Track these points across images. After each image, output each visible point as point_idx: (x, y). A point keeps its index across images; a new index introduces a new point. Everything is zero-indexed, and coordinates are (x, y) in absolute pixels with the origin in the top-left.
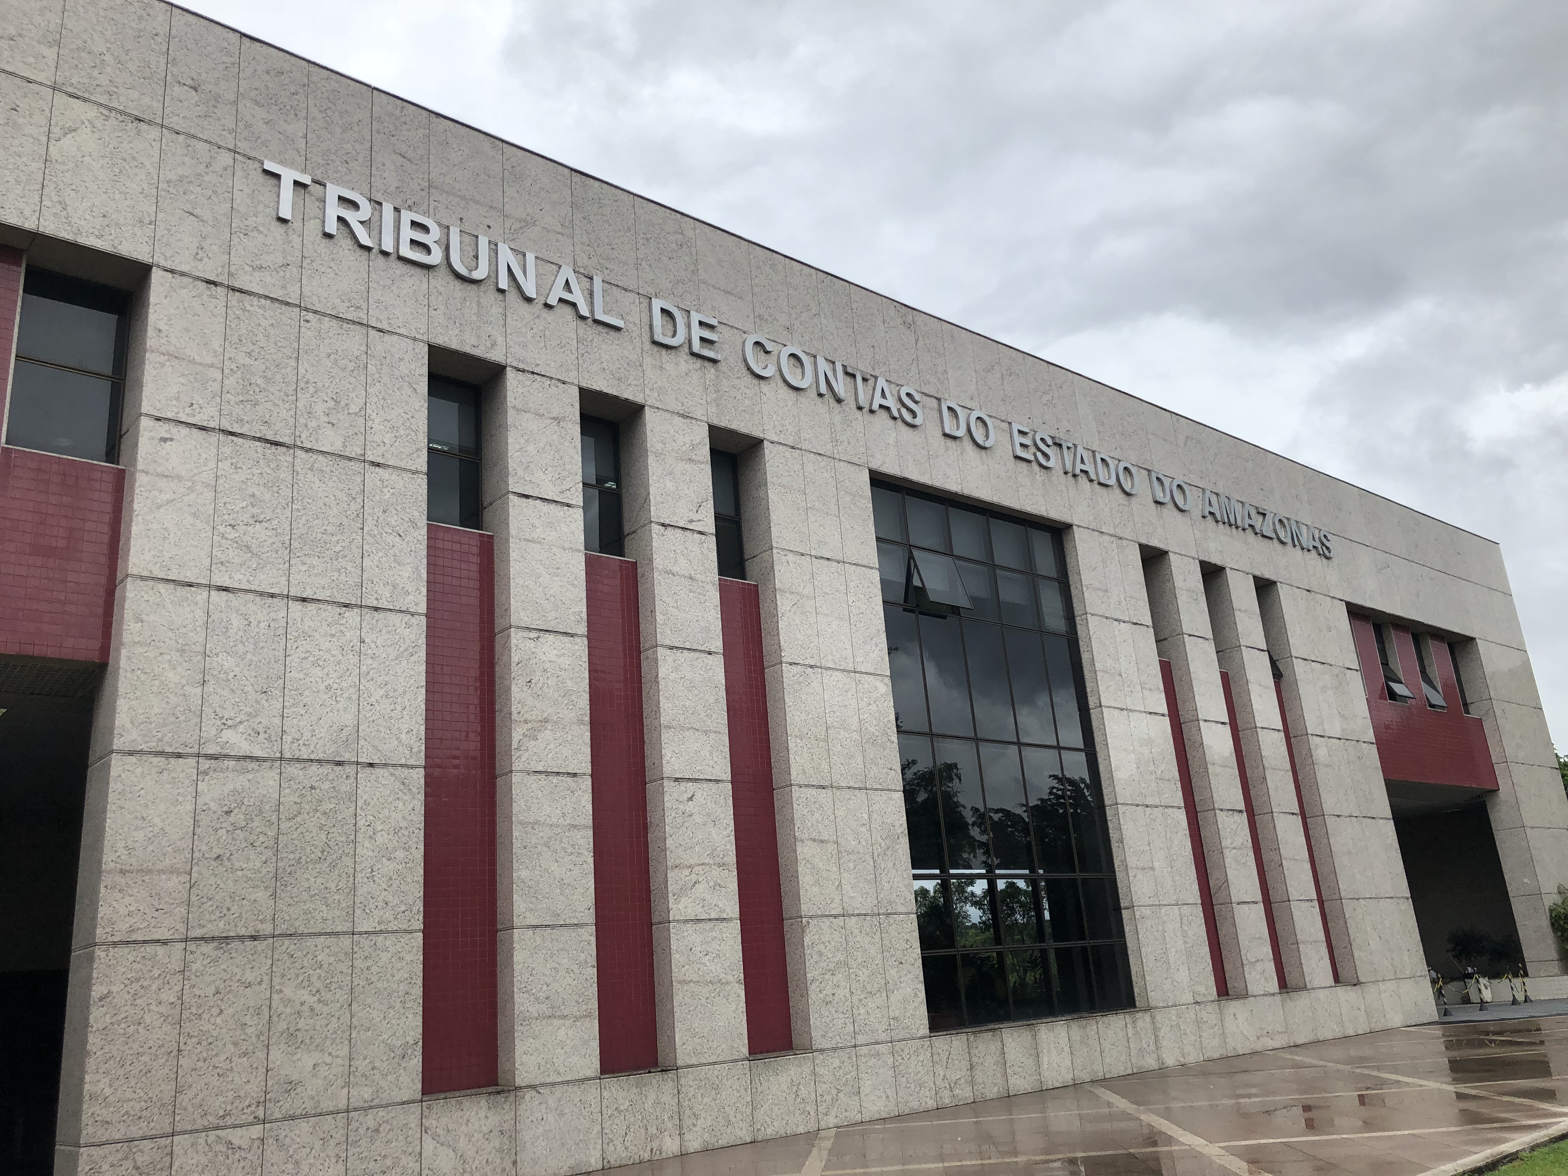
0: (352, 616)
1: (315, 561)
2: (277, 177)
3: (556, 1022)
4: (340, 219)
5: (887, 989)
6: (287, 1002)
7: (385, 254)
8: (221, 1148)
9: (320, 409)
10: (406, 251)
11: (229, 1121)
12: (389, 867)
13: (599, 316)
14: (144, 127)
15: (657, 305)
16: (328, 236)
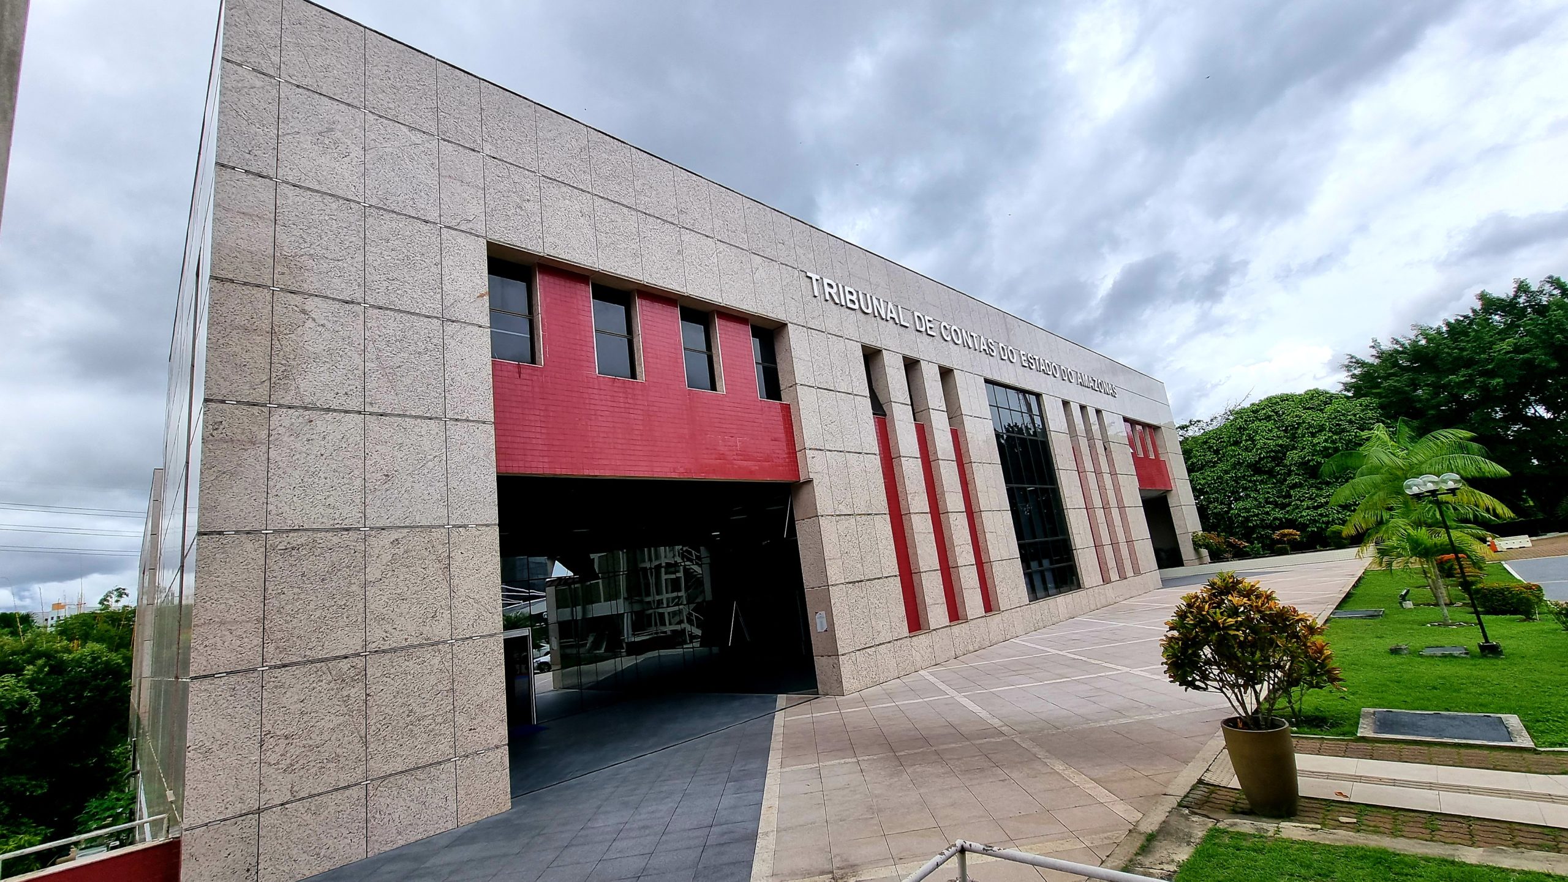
0: (861, 456)
1: (848, 436)
2: (811, 278)
3: (936, 606)
4: (829, 293)
5: (1017, 587)
6: (872, 603)
7: (842, 306)
8: (866, 655)
9: (838, 374)
10: (850, 305)
11: (867, 646)
12: (887, 552)
13: (903, 323)
14: (774, 262)
15: (916, 314)
16: (827, 300)
